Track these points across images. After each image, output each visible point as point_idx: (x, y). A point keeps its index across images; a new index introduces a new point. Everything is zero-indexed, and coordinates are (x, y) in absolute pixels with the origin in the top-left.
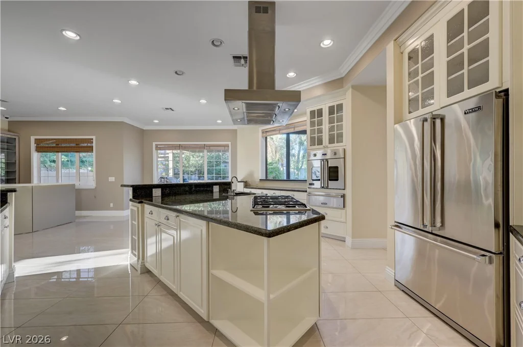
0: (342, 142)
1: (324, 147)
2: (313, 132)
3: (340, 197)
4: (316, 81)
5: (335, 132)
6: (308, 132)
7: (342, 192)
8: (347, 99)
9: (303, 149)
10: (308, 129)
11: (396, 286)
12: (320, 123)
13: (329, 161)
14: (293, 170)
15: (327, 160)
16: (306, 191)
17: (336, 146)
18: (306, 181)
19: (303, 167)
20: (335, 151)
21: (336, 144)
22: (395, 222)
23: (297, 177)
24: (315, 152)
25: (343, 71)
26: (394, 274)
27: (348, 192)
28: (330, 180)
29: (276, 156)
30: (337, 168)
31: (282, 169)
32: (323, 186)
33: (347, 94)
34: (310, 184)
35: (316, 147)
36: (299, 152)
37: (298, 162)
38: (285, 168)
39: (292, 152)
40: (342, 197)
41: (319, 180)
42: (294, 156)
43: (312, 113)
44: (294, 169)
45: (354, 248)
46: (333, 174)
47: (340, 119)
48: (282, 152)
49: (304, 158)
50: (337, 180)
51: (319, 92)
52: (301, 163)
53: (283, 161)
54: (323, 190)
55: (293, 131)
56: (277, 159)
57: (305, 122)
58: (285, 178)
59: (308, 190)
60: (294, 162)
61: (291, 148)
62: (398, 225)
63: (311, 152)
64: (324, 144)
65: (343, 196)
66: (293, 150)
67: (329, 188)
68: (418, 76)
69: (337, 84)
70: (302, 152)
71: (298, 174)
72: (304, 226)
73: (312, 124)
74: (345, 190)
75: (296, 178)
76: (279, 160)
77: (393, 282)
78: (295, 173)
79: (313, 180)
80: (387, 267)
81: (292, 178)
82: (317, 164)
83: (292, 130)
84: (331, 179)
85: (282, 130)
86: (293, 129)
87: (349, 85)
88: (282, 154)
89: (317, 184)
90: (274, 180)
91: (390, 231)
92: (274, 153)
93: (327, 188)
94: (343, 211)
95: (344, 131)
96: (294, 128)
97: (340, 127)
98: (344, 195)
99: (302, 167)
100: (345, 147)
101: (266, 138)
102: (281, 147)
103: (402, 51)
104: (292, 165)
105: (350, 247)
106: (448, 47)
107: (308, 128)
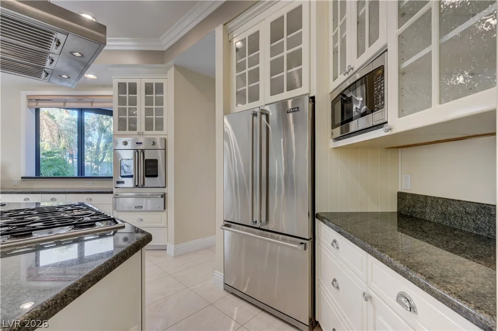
0: (162, 130)
1: (139, 134)
2: (122, 111)
3: (160, 196)
4: (128, 44)
5: (154, 117)
6: (115, 113)
7: (162, 191)
8: (168, 80)
9: (105, 137)
10: (115, 109)
11: (225, 289)
12: (133, 102)
13: (146, 152)
14: (89, 163)
15: (143, 151)
16: (112, 193)
17: (154, 134)
18: (112, 178)
19: (105, 160)
20: (154, 140)
21: (154, 132)
22: (225, 221)
23: (96, 172)
24: (124, 139)
25: (165, 43)
26: (223, 278)
27: (170, 191)
28: (147, 176)
29: (60, 143)
30: (156, 161)
31: (70, 162)
32: (137, 184)
33: (168, 73)
34: (118, 182)
35: (127, 132)
36: (99, 140)
37: (97, 152)
38: (76, 160)
39: (88, 139)
40: (162, 197)
41: (132, 176)
42: (91, 144)
43: (122, 87)
44: (91, 162)
45: (177, 255)
46: (151, 169)
47: (160, 102)
48: (72, 137)
49: (107, 149)
50: (156, 176)
51: (131, 60)
52: (101, 154)
53: (72, 151)
54: (138, 190)
55: (90, 107)
56: (62, 146)
57: (110, 97)
58: (76, 175)
59: (115, 190)
60: (91, 152)
61: (86, 134)
62: (227, 224)
63: (120, 139)
64: (138, 130)
65: (164, 196)
66: (90, 138)
67: (145, 186)
68: (245, 69)
69: (156, 57)
70: (103, 142)
71: (97, 169)
72: (115, 267)
73: (122, 101)
74: (166, 188)
75: (95, 174)
76: (64, 148)
77: (222, 286)
78: (92, 168)
79: (122, 177)
80: (216, 271)
81: (87, 173)
82: (127, 155)
83: (88, 106)
84: (147, 174)
85: (69, 102)
86: (90, 104)
87: (171, 62)
88: (71, 141)
89: (129, 183)
90: (56, 178)
91: (219, 231)
92: (56, 138)
93: (143, 186)
94: (164, 214)
95: (165, 117)
96: (92, 102)
97: (160, 112)
98: (165, 194)
99: (103, 159)
100: (166, 137)
101: (37, 111)
102: (70, 131)
103: (230, 40)
104: (87, 157)
105: (173, 256)
106: (271, 47)
107: (115, 107)
